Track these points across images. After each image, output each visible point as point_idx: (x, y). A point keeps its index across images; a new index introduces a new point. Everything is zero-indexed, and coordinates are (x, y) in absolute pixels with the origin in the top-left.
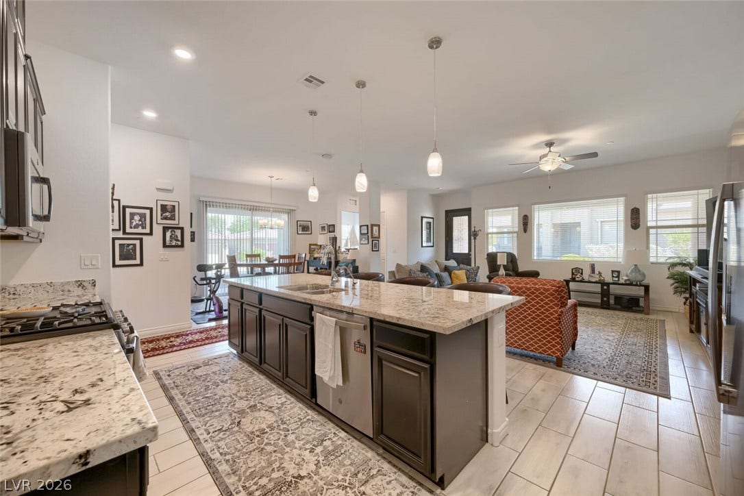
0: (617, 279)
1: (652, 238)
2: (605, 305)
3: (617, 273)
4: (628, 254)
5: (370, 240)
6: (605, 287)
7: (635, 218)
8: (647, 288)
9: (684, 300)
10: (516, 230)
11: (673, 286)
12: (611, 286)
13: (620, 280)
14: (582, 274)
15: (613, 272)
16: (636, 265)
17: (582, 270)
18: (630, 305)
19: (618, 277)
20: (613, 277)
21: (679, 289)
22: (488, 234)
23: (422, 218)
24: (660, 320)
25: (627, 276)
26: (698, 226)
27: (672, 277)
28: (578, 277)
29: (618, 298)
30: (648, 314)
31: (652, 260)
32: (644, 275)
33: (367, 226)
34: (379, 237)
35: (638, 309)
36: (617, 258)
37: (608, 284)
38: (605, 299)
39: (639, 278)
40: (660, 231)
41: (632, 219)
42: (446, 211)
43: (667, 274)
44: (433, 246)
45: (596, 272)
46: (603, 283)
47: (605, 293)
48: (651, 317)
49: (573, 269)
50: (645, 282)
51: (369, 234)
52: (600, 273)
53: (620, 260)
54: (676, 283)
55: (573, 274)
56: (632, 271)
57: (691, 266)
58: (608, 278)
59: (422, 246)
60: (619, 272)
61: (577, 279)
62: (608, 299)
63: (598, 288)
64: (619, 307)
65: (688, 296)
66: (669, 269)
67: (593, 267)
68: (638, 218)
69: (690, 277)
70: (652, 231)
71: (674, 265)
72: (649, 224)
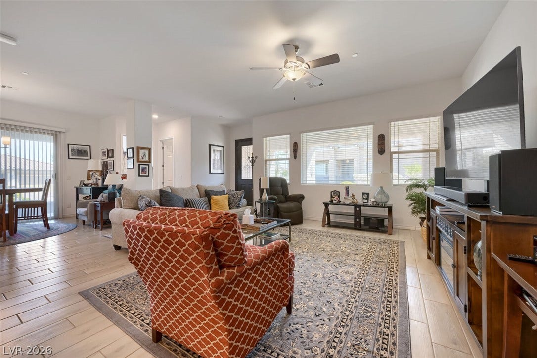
0: (366, 201)
1: (395, 162)
2: (357, 227)
3: (366, 195)
4: (375, 177)
5: (136, 164)
6: (358, 209)
7: (381, 144)
8: (390, 209)
9: (420, 220)
10: (288, 156)
11: (411, 207)
12: (362, 207)
13: (369, 202)
14: (339, 197)
15: (363, 194)
16: (381, 187)
17: (339, 193)
18: (378, 225)
19: (367, 199)
20: (364, 199)
21: (416, 210)
22: (266, 161)
23: (210, 145)
24: (401, 242)
25: (374, 198)
26: (429, 151)
27: (410, 198)
28: (335, 200)
29: (368, 219)
30: (391, 234)
31: (395, 182)
32: (388, 197)
33: (133, 148)
34: (150, 162)
35: (383, 229)
36: (368, 181)
37: (360, 206)
38: (358, 220)
39: (384, 199)
40: (401, 156)
41: (379, 145)
42: (236, 141)
43: (406, 195)
44: (223, 173)
45: (350, 195)
46: (356, 206)
47: (357, 214)
48: (393, 238)
49: (331, 192)
50: (389, 203)
51: (135, 158)
52: (353, 196)
53: (369, 183)
54: (414, 203)
55: (332, 197)
56: (378, 193)
57: (425, 187)
58: (360, 200)
59: (210, 173)
60: (368, 194)
61: (334, 201)
62: (360, 220)
63: (351, 210)
64: (368, 227)
65: (424, 216)
66: (407, 190)
67: (347, 189)
68: (383, 144)
69: (428, 198)
70: (395, 156)
71: (411, 187)
72: (393, 150)
